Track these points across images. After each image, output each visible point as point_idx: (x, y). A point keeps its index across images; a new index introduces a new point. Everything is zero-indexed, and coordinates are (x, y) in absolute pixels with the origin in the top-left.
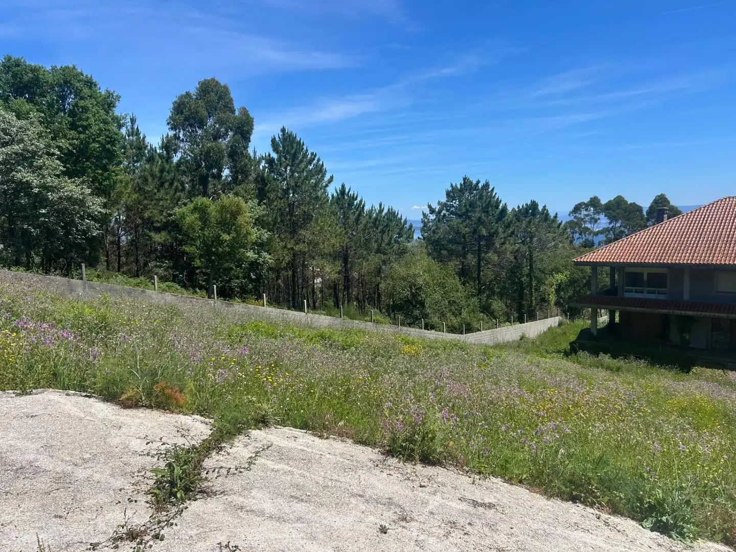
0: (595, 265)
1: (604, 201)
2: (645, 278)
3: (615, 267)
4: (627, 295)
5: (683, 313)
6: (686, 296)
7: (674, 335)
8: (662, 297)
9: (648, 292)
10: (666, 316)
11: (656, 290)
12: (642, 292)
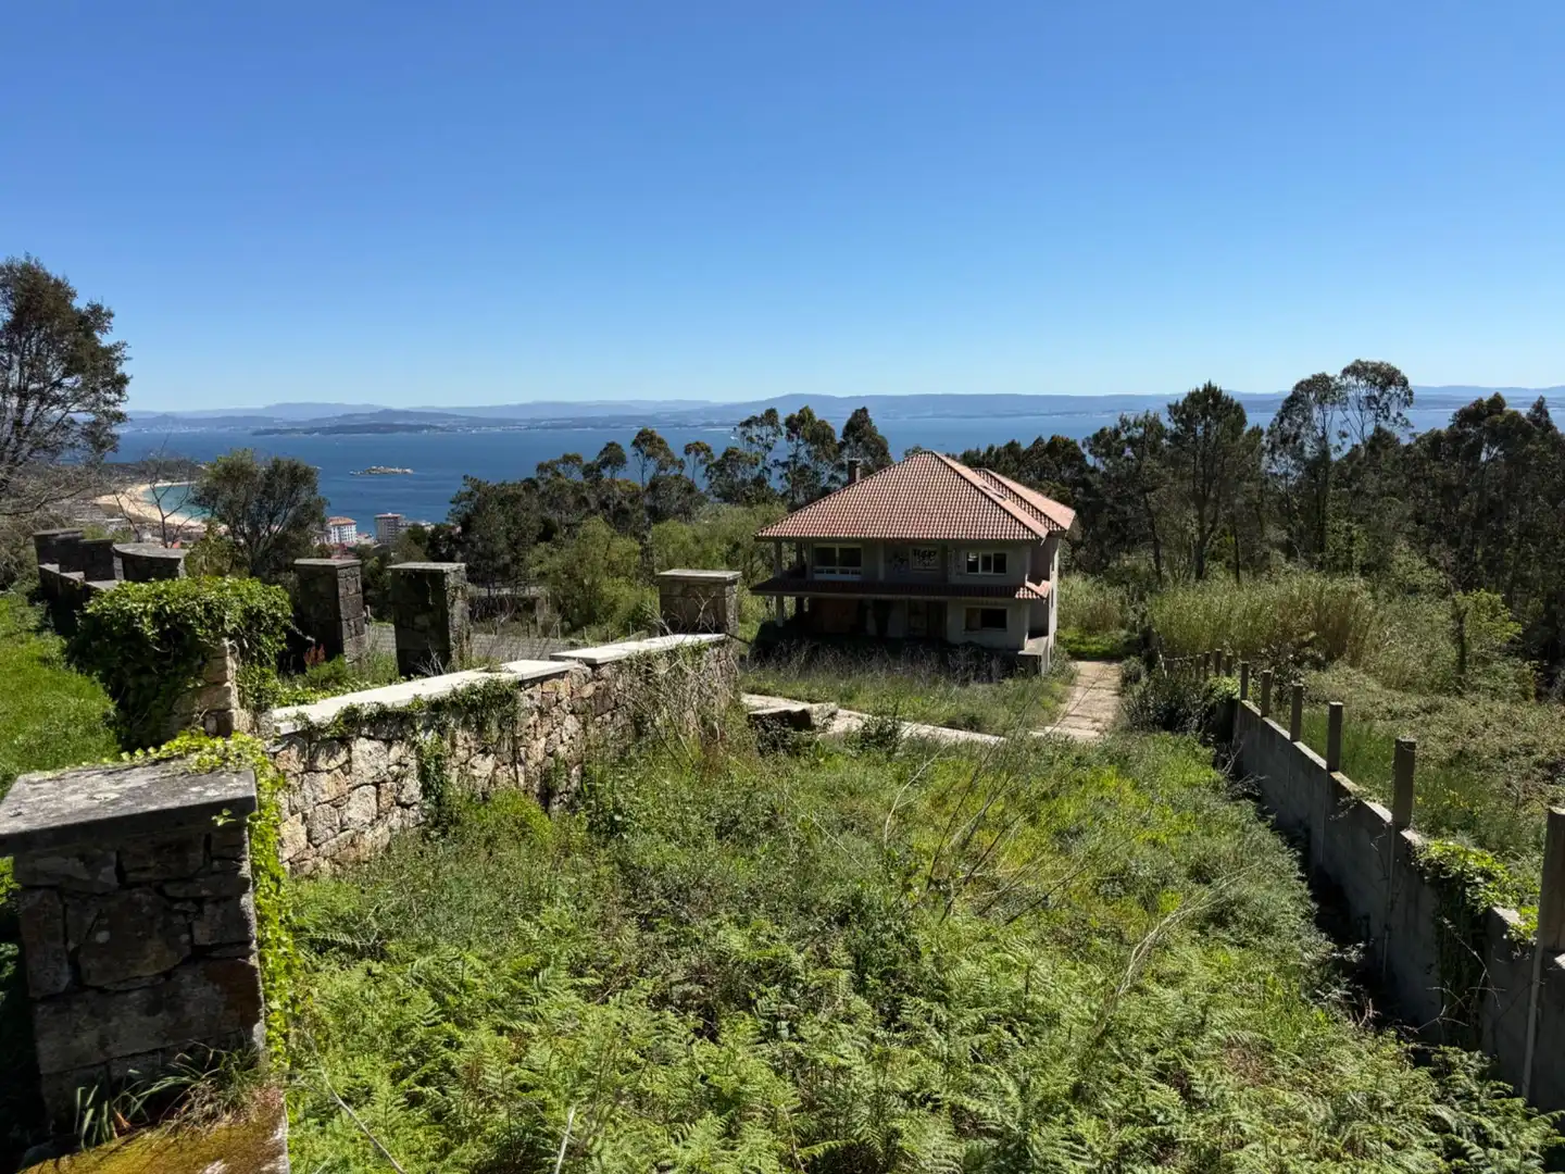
0: (778, 541)
1: (782, 417)
2: (837, 555)
3: (801, 543)
4: (818, 577)
5: (878, 596)
6: (881, 576)
7: (871, 627)
8: (856, 578)
9: (842, 572)
10: (861, 601)
11: (850, 569)
12: (833, 572)
